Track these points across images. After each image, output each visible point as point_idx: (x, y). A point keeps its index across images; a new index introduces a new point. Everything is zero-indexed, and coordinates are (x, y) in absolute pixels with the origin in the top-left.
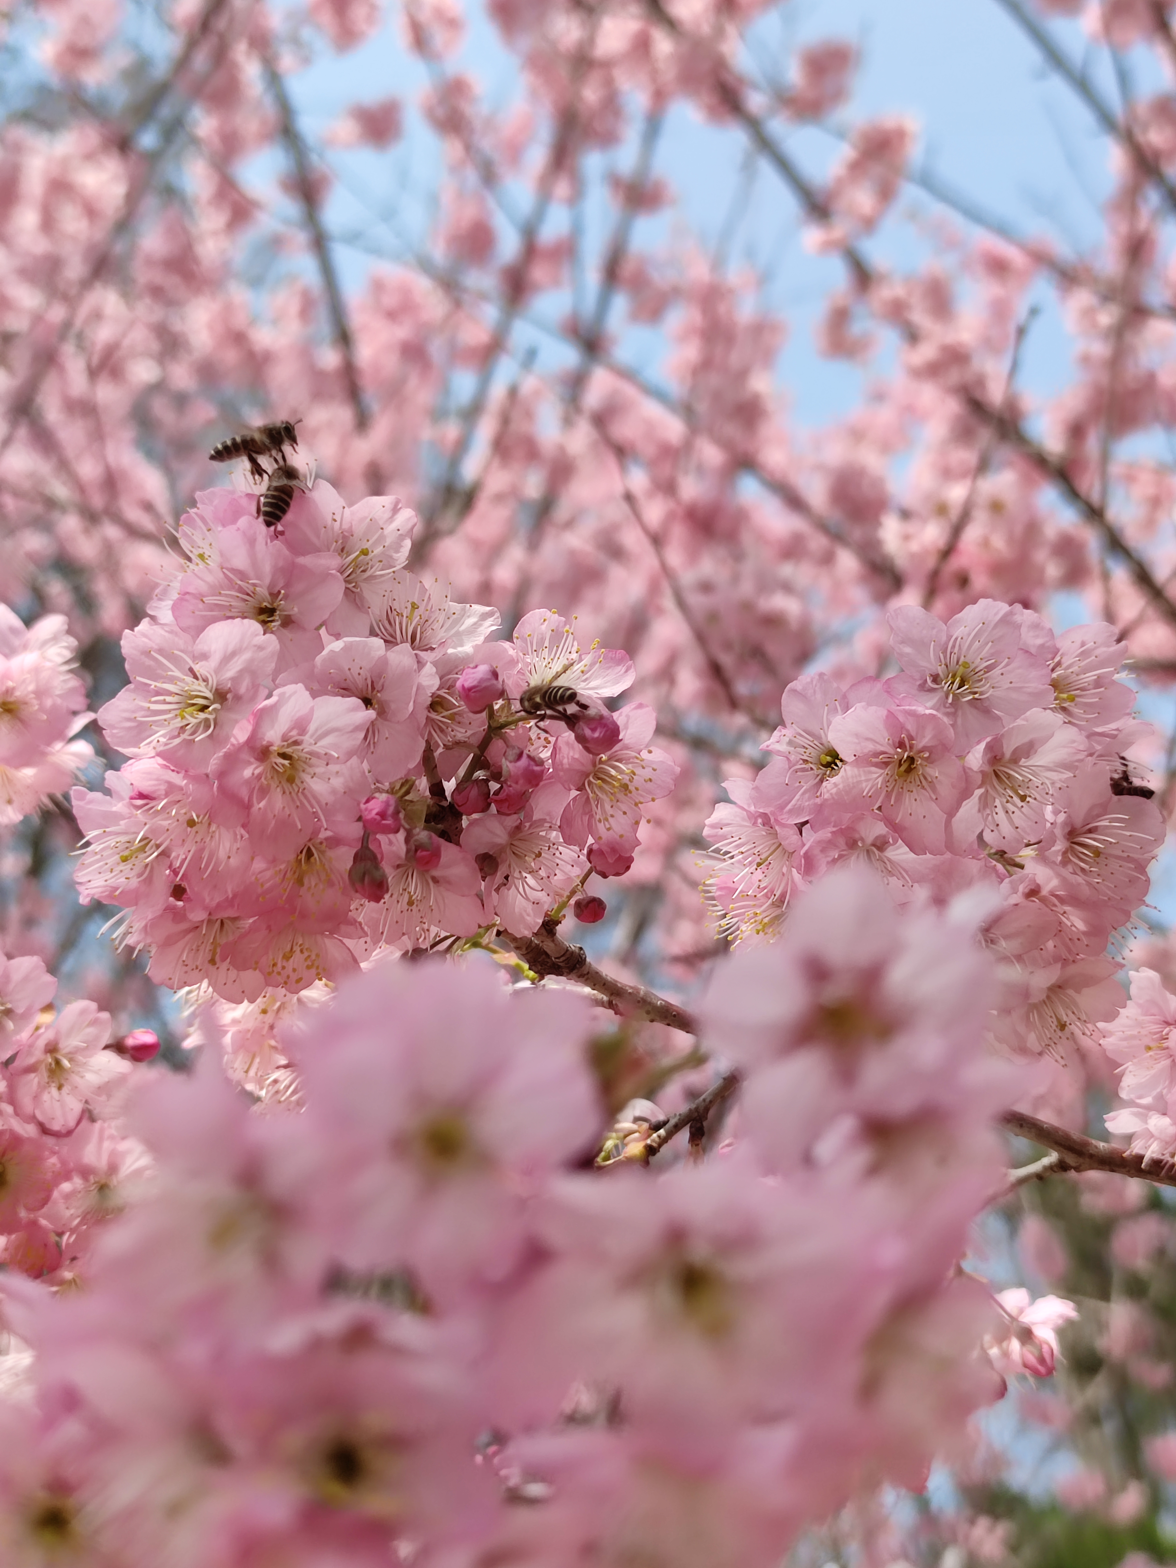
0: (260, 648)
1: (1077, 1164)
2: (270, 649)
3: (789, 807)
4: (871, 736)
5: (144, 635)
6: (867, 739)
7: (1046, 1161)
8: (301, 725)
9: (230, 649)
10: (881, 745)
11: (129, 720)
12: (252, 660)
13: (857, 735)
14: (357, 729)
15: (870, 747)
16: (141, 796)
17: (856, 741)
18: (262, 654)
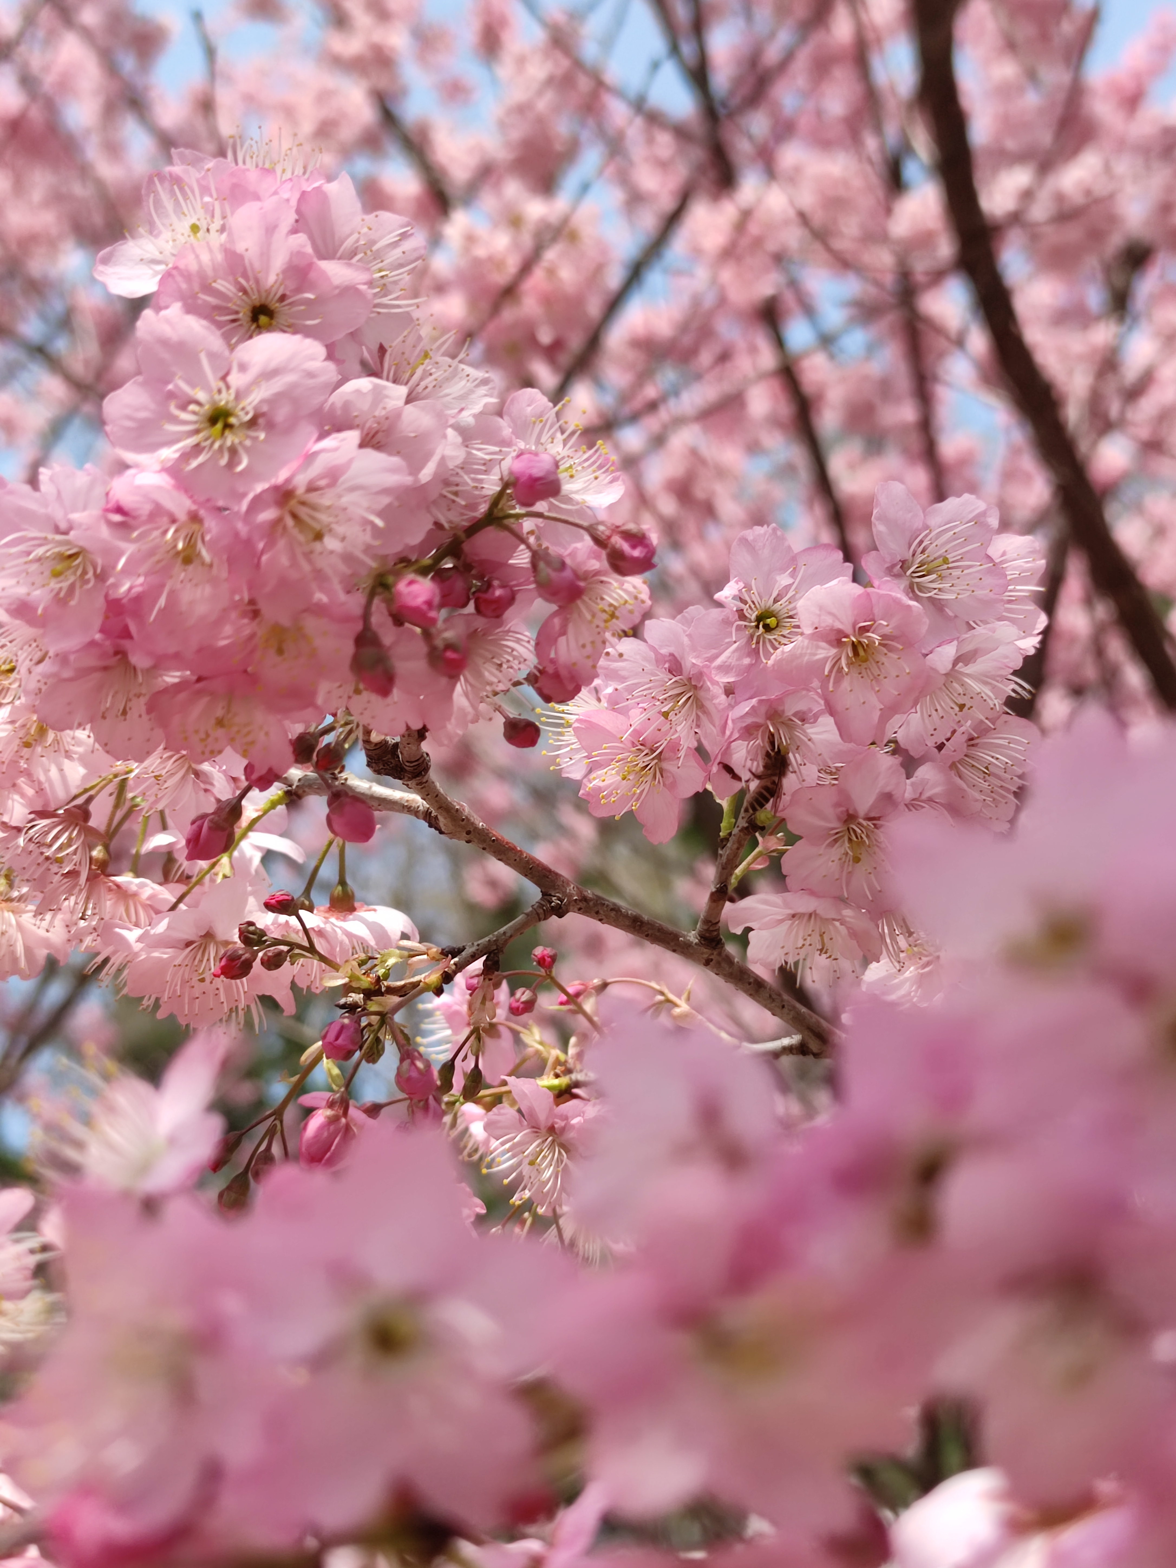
0: (311, 375)
1: (819, 1051)
2: (323, 379)
3: (718, 662)
4: (834, 611)
5: (168, 321)
6: (830, 613)
7: (786, 1042)
8: (334, 475)
9: (273, 365)
10: (842, 623)
11: (129, 418)
12: (294, 386)
13: (821, 608)
14: (385, 491)
15: (828, 621)
16: (119, 510)
17: (818, 612)
18: (311, 382)
